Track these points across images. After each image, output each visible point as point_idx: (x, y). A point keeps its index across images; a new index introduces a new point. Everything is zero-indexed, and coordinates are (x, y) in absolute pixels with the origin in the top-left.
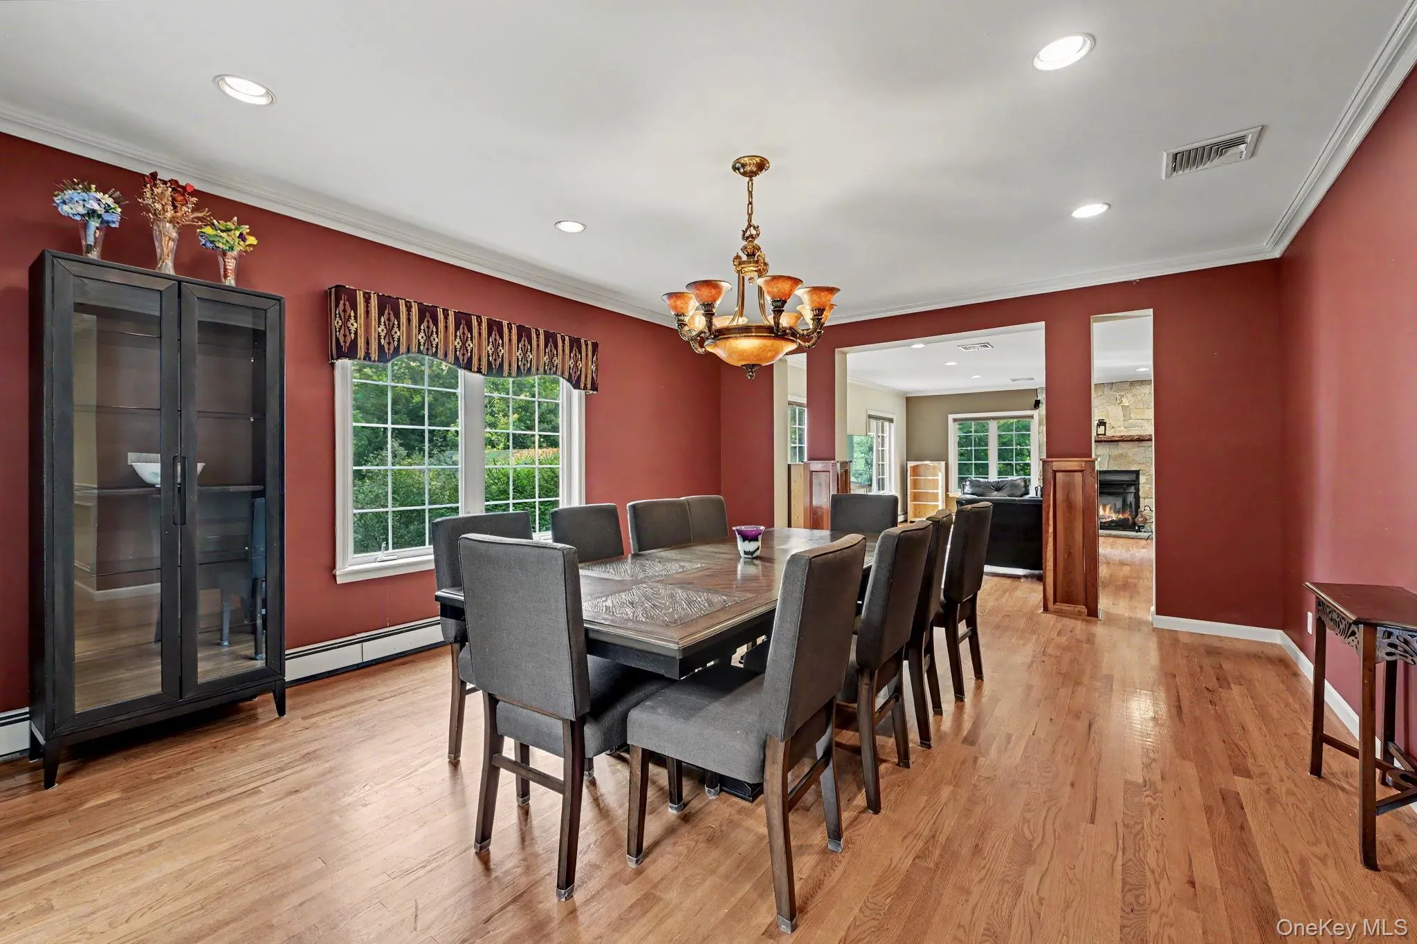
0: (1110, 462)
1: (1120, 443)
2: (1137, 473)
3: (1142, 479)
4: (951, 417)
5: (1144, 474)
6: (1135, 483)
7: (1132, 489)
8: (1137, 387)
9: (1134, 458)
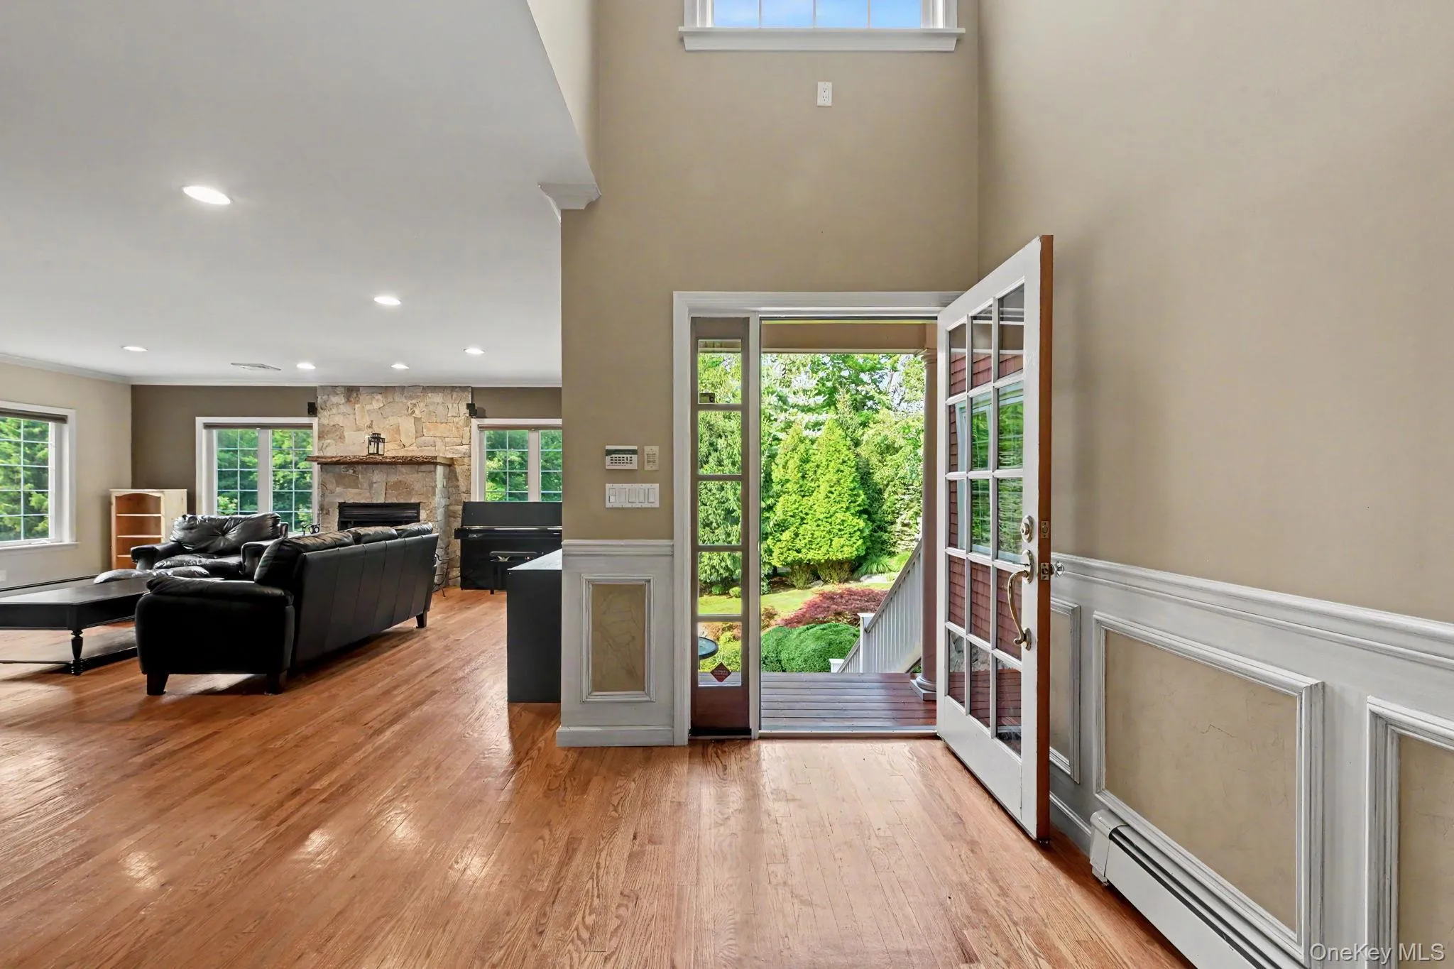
0: (389, 492)
2: (417, 505)
3: (423, 515)
4: (200, 421)
5: (425, 509)
8: (430, 395)
9: (414, 487)
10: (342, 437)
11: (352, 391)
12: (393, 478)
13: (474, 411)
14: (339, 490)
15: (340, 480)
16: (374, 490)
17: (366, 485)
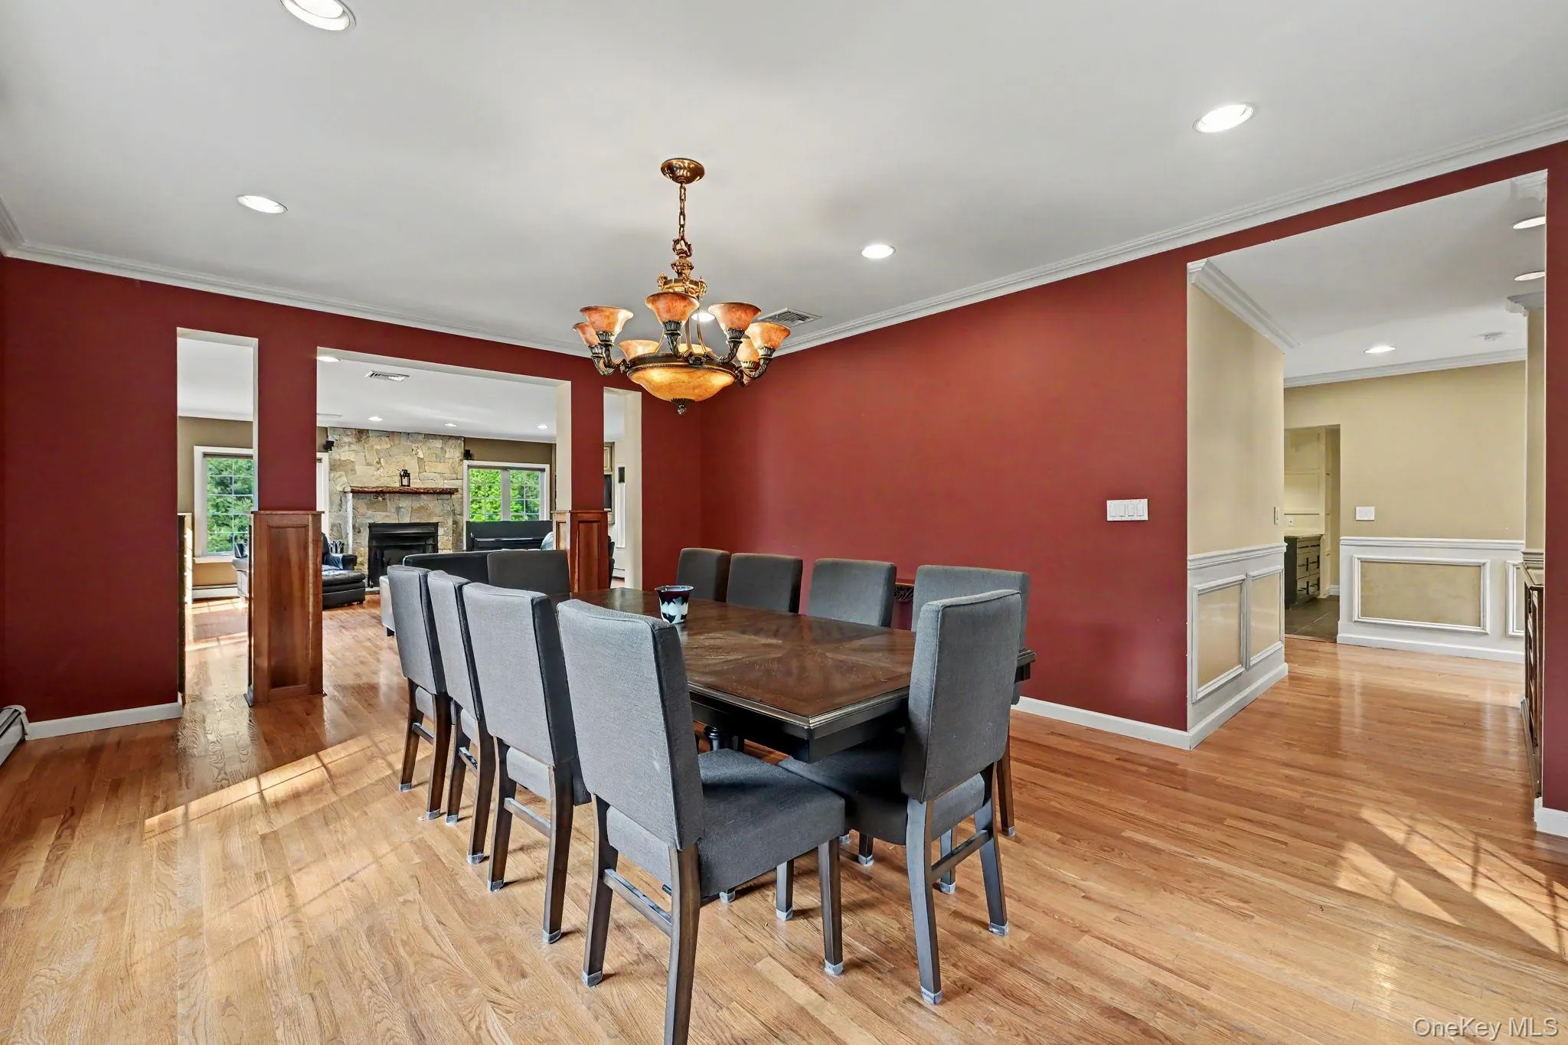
0: (413, 514)
1: (422, 496)
2: (436, 525)
3: (441, 531)
4: (199, 451)
5: (442, 526)
6: (434, 536)
7: (430, 542)
8: (431, 441)
9: (434, 511)
10: (353, 470)
11: (362, 433)
12: (416, 505)
13: (467, 455)
14: (370, 512)
15: (371, 505)
16: (401, 514)
17: (393, 510)
